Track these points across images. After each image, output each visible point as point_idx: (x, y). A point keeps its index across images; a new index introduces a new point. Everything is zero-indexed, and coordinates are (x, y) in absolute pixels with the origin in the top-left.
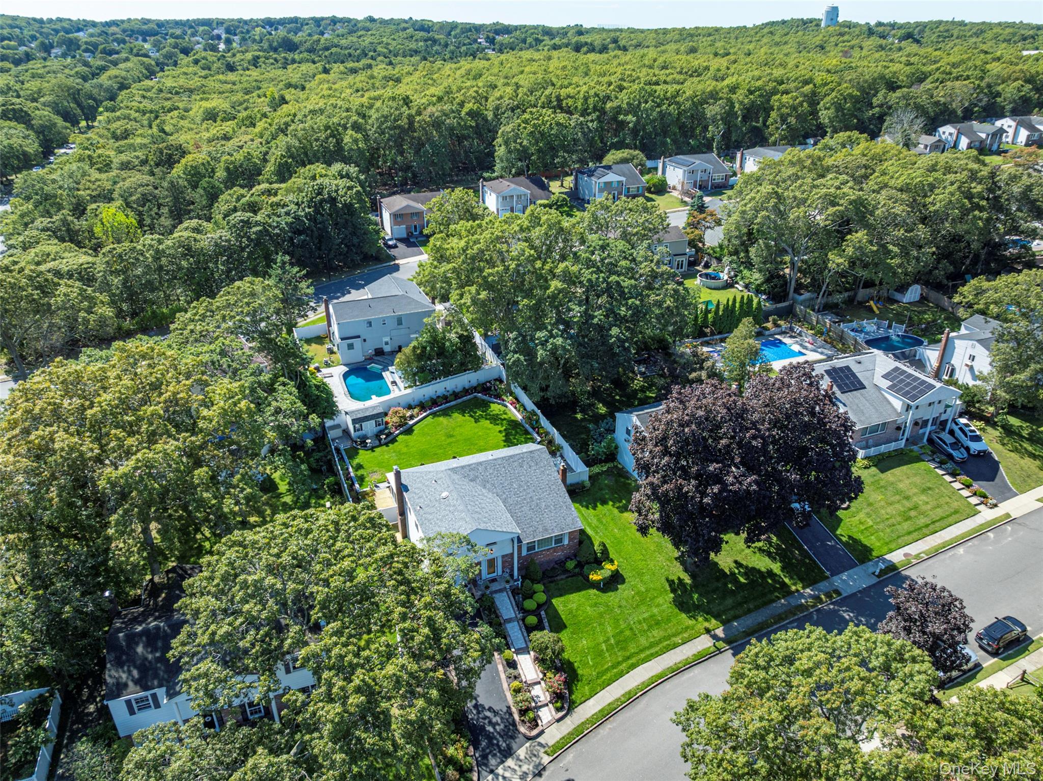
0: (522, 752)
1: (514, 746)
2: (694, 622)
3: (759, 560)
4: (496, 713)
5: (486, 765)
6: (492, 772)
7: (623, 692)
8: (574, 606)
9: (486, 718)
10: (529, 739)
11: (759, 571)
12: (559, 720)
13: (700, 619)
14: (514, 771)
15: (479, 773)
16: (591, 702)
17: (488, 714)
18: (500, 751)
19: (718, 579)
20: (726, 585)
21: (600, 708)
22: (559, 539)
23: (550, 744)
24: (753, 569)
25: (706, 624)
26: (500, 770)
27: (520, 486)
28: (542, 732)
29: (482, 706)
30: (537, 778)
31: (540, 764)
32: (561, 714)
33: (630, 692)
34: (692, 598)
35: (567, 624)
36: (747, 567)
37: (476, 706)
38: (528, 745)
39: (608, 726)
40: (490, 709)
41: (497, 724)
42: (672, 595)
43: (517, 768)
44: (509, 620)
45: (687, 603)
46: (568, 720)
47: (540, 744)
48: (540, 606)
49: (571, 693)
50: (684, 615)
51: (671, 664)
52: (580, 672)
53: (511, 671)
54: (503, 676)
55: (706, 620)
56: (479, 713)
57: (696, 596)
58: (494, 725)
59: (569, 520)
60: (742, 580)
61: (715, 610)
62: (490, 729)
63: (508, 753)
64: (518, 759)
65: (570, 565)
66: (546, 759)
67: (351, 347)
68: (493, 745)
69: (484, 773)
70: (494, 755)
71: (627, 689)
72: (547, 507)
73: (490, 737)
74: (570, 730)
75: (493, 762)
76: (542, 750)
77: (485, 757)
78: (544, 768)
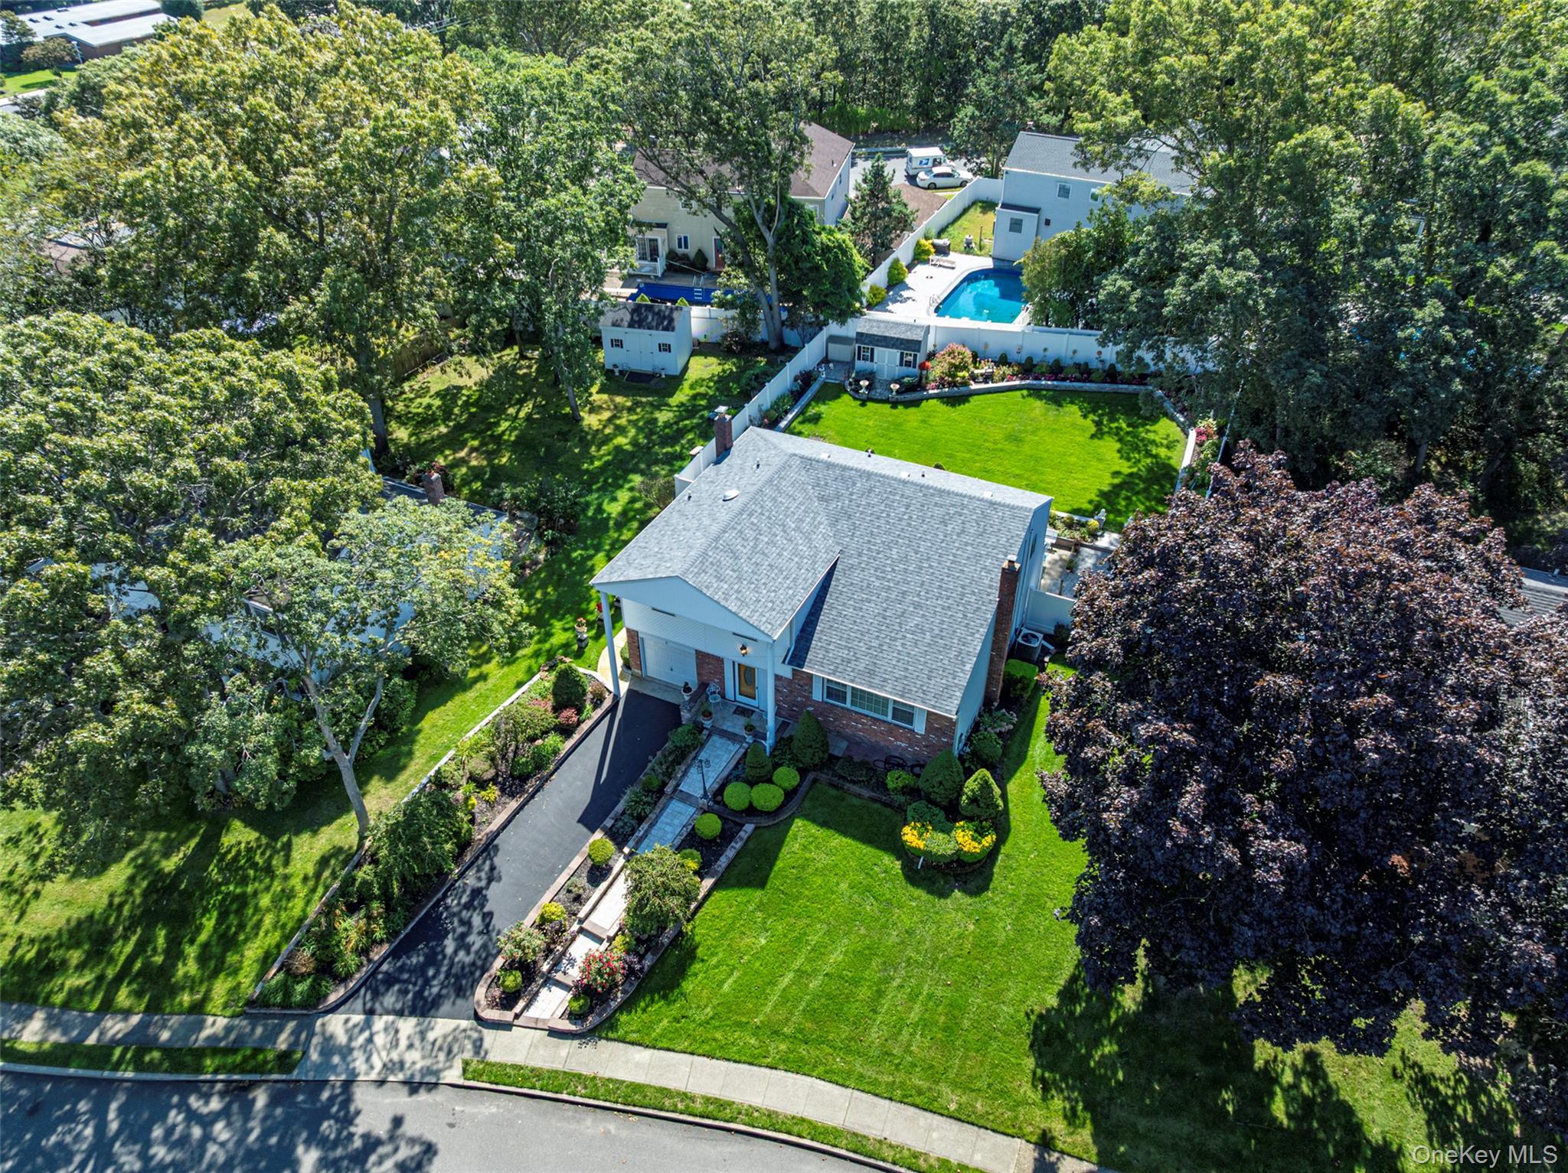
0: (442, 1027)
1: (446, 1007)
2: (1035, 1096)
3: (1391, 1104)
4: (487, 930)
5: (376, 994)
6: (370, 1012)
7: (714, 1092)
8: (823, 860)
9: (467, 923)
10: (477, 1017)
11: (1353, 1128)
12: (554, 1033)
13: (1058, 1103)
14: (395, 1044)
15: (352, 995)
16: (642, 1055)
17: (477, 921)
18: (419, 995)
19: (1209, 1056)
20: (1218, 1084)
21: (640, 1079)
22: (904, 714)
23: (492, 1058)
24: (1347, 1110)
25: (1059, 1127)
26: (379, 1023)
27: (905, 559)
28: (507, 1026)
29: (485, 899)
30: (405, 1090)
31: (437, 1073)
32: (566, 1025)
33: (723, 1105)
34: (1096, 1043)
35: (774, 881)
36: (1329, 1091)
37: (477, 893)
38: (464, 1024)
39: (612, 1125)
40: (488, 917)
41: (467, 948)
42: (1053, 1001)
43: (403, 1043)
44: (686, 798)
45: (1069, 1046)
46: (567, 1047)
47: (478, 1045)
48: (751, 811)
49: (627, 1006)
50: (1030, 1063)
51: (874, 1133)
52: (688, 986)
53: (583, 881)
54: (562, 879)
55: (1071, 1118)
56: (468, 906)
57: (1109, 1048)
58: (462, 943)
59: (937, 683)
60: (1279, 1108)
61: (1119, 1114)
62: (450, 945)
63: (423, 1008)
64: (423, 1034)
65: (895, 780)
66: (453, 1075)
67: (1016, 226)
68: (423, 973)
69: (358, 1004)
70: (404, 992)
71: (727, 1095)
72: (920, 629)
73: (432, 959)
74: (547, 1066)
75: (390, 999)
76: (468, 1055)
77: (390, 981)
78: (433, 1086)
